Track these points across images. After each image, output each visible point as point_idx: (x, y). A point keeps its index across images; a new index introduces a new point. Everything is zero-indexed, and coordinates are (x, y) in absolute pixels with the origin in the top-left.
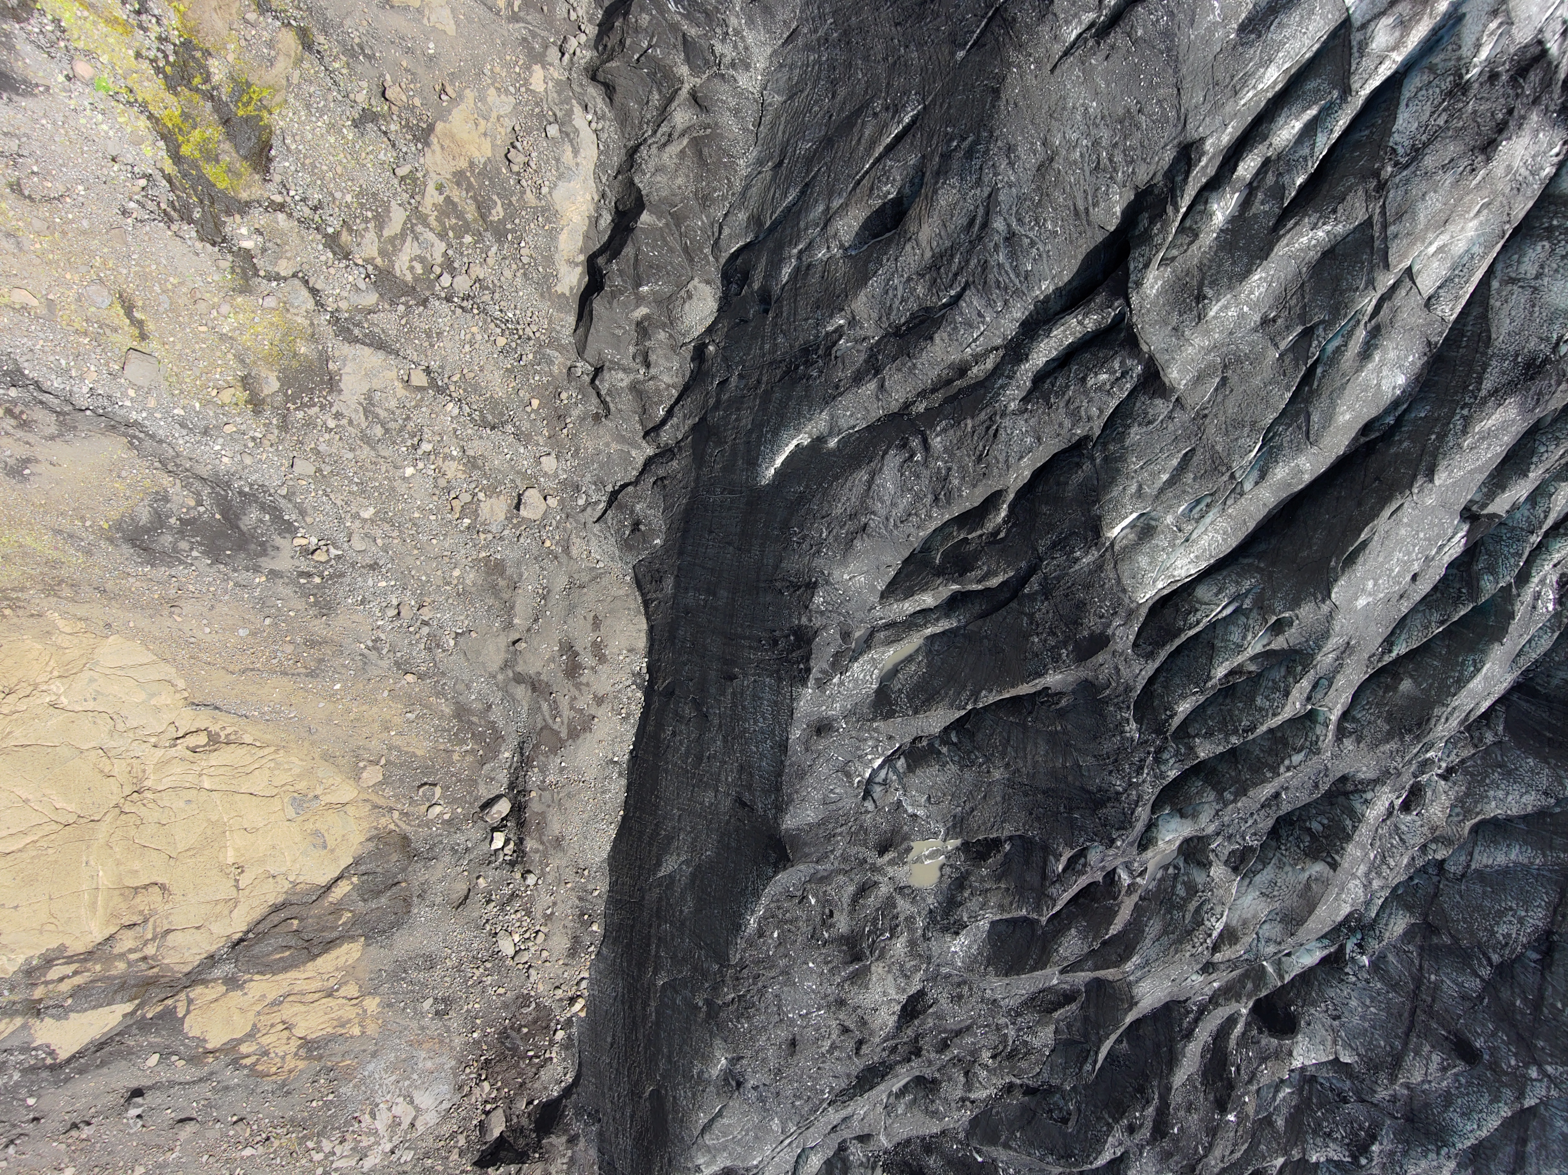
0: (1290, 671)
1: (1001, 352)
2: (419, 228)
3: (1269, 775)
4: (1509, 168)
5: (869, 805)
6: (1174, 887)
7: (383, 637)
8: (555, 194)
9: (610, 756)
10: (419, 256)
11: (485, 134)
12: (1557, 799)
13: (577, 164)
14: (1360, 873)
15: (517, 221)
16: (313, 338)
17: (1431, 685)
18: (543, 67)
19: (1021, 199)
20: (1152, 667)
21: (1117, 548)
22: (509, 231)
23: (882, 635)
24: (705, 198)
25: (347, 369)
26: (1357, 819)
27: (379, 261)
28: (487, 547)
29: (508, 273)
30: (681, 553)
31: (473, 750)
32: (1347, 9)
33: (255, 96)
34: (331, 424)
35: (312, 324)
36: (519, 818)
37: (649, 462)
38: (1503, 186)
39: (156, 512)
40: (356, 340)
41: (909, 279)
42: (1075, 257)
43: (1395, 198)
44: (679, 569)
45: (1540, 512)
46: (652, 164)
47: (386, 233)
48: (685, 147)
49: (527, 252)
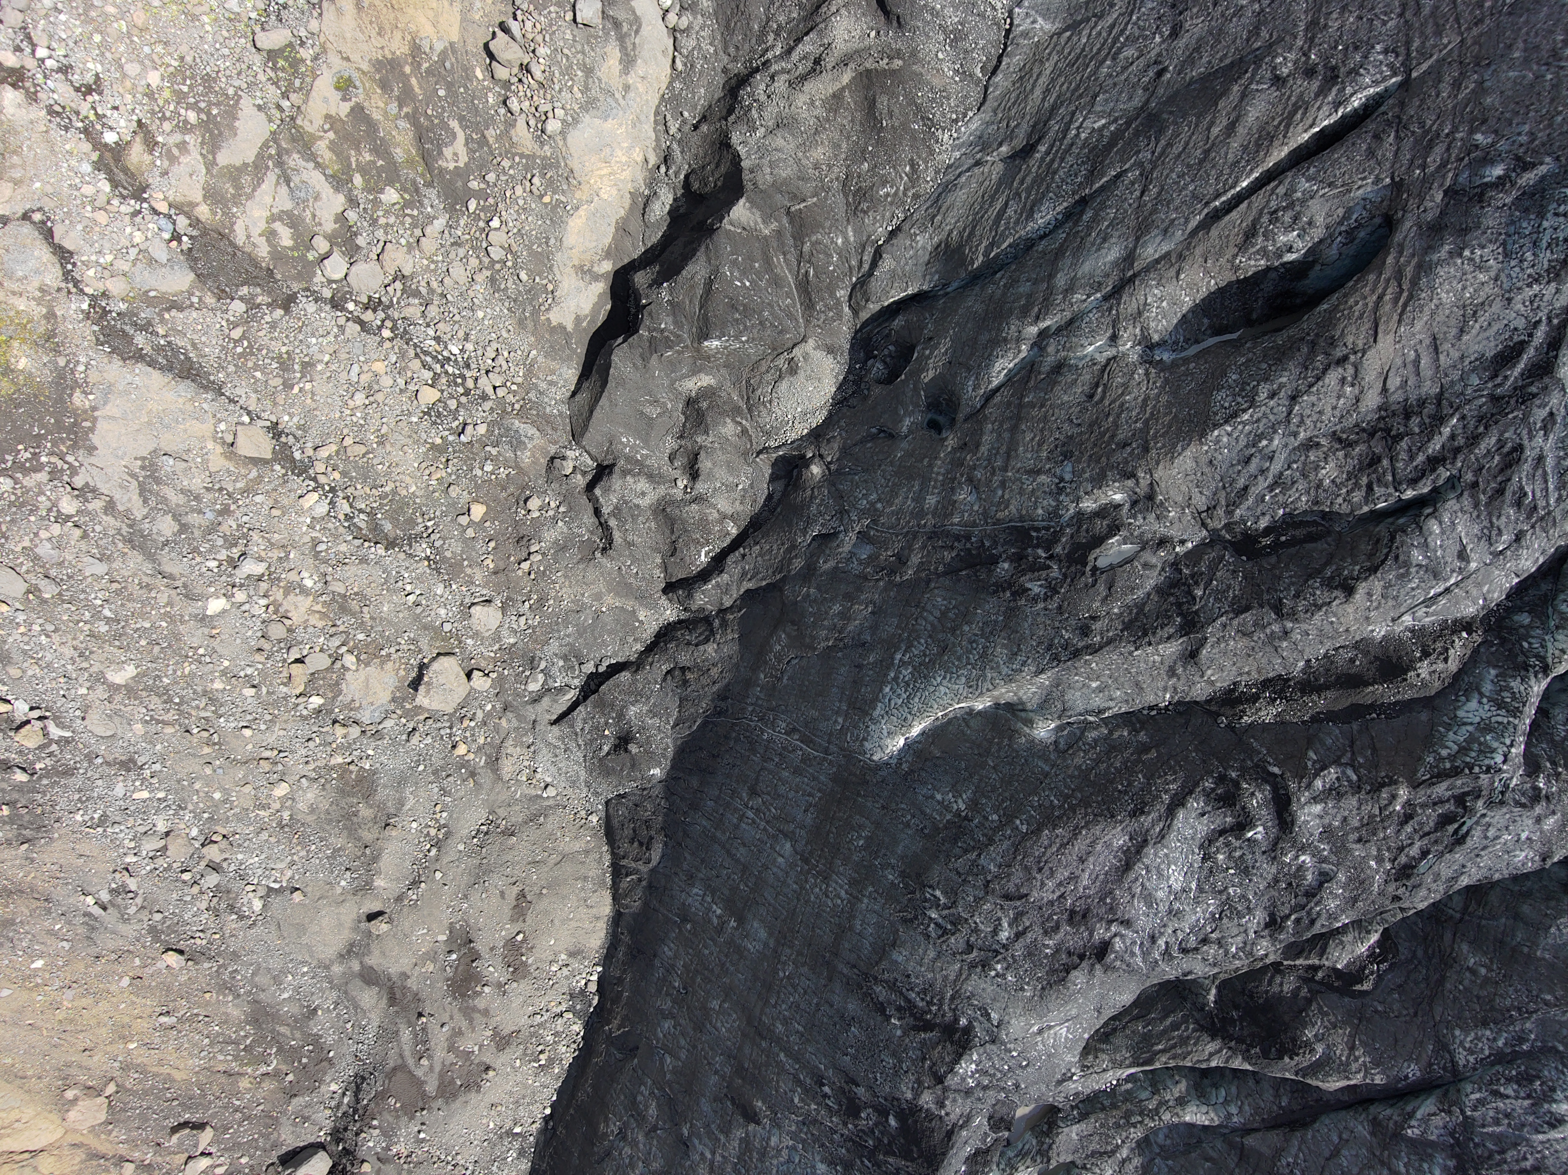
1: (1476, 637)
2: (295, 160)
7: (132, 885)
8: (573, 137)
9: (508, 1126)
10: (289, 214)
15: (491, 177)
16: (49, 342)
22: (473, 194)
24: (861, 194)
25: (109, 410)
27: (203, 211)
28: (347, 748)
29: (460, 274)
31: (276, 1075)
35: (50, 316)
37: (666, 634)
41: (1310, 445)
46: (771, 112)
47: (224, 158)
48: (843, 89)
49: (501, 239)
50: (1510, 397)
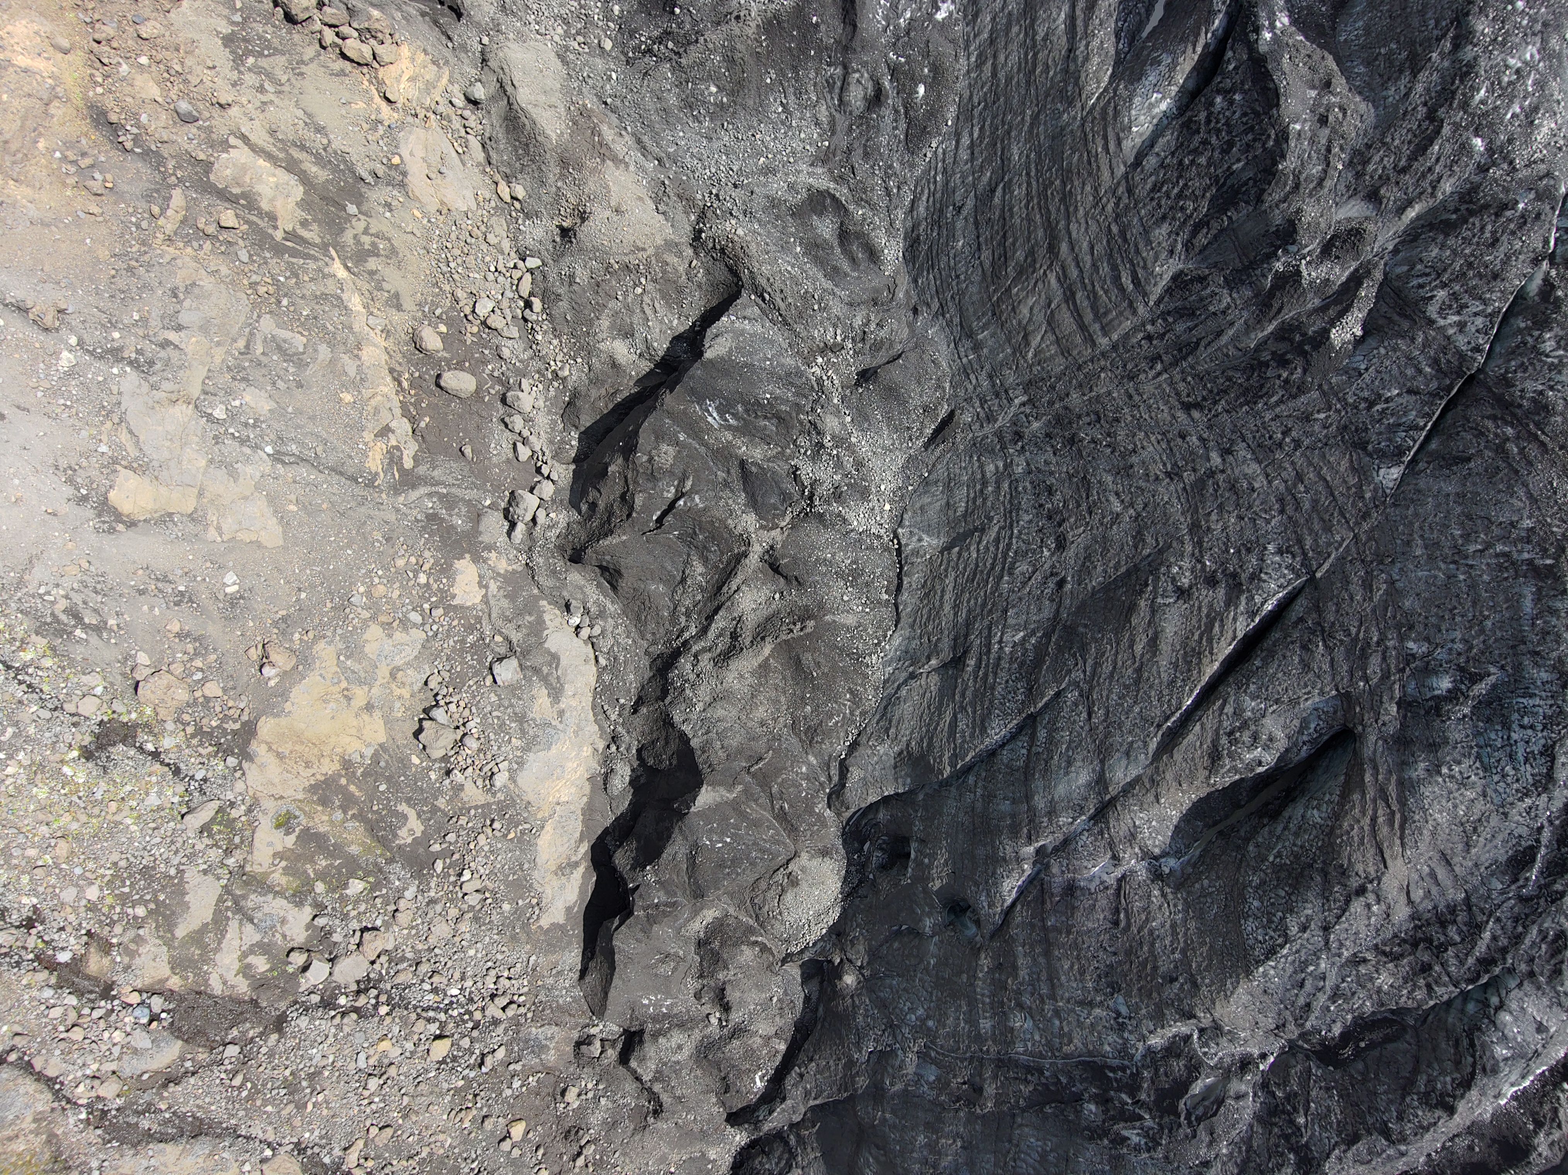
2: (252, 900)
8: (522, 776)
10: (259, 944)
11: (369, 708)
13: (560, 713)
15: (451, 836)
18: (476, 559)
22: (437, 857)
24: (812, 732)
27: (174, 982)
35: (52, 1138)
40: (148, 1138)
46: (704, 692)
47: (181, 932)
48: (767, 659)
49: (477, 885)
50: (1538, 897)
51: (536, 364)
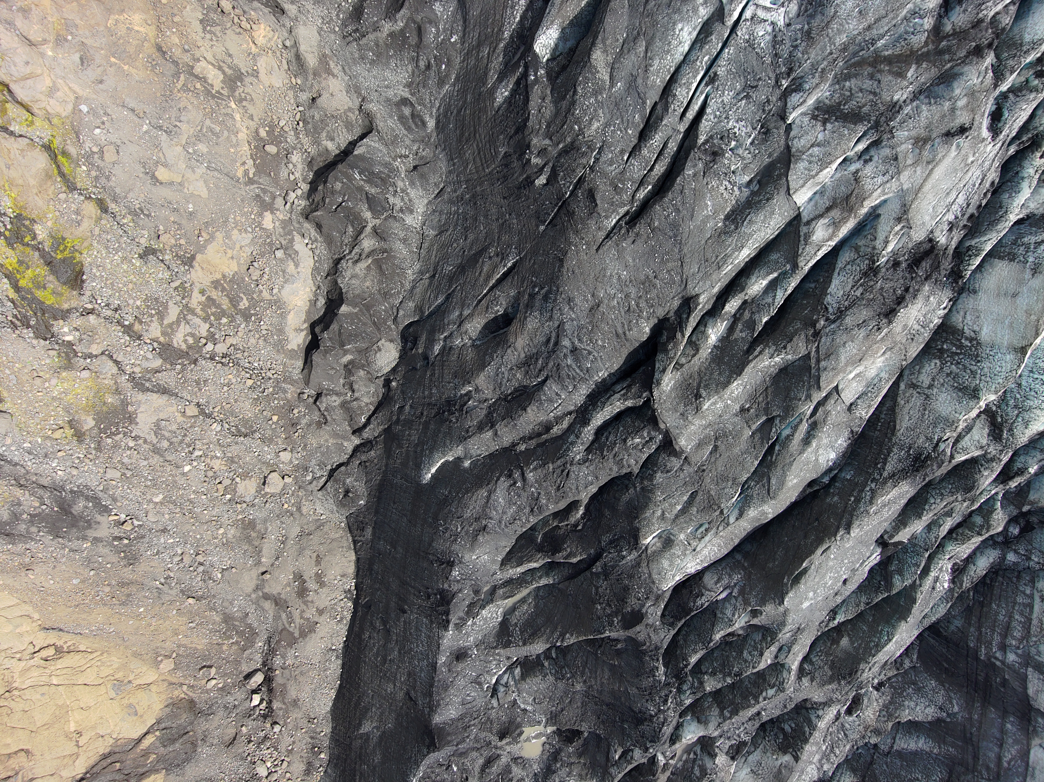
0: (764, 638)
1: (573, 416)
2: (189, 317)
3: (752, 702)
4: (905, 326)
5: (494, 702)
6: (693, 768)
7: (172, 575)
8: (283, 292)
9: (330, 646)
10: (191, 333)
11: (232, 258)
12: (948, 714)
13: (298, 273)
14: (815, 760)
15: (258, 309)
16: (118, 391)
17: (860, 645)
18: (272, 213)
19: (580, 328)
20: (673, 632)
21: (649, 551)
22: (253, 315)
23: (501, 592)
24: (385, 294)
25: (141, 409)
26: (813, 728)
27: (161, 339)
28: (243, 512)
29: (253, 341)
30: (377, 512)
31: (237, 643)
32: (799, 208)
33: (69, 245)
34: (131, 444)
35: (116, 383)
36: (269, 686)
37: (356, 449)
38: (901, 338)
39: (12, 512)
40: (148, 390)
41: (511, 369)
42: (621, 356)
43: (825, 343)
44: (375, 523)
45: (932, 536)
46: (349, 272)
47: (166, 322)
48: (370, 265)
49: (265, 327)
51: (299, 146)
